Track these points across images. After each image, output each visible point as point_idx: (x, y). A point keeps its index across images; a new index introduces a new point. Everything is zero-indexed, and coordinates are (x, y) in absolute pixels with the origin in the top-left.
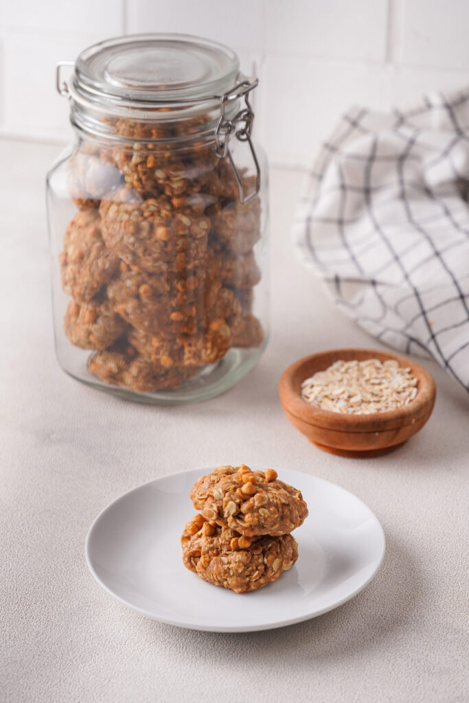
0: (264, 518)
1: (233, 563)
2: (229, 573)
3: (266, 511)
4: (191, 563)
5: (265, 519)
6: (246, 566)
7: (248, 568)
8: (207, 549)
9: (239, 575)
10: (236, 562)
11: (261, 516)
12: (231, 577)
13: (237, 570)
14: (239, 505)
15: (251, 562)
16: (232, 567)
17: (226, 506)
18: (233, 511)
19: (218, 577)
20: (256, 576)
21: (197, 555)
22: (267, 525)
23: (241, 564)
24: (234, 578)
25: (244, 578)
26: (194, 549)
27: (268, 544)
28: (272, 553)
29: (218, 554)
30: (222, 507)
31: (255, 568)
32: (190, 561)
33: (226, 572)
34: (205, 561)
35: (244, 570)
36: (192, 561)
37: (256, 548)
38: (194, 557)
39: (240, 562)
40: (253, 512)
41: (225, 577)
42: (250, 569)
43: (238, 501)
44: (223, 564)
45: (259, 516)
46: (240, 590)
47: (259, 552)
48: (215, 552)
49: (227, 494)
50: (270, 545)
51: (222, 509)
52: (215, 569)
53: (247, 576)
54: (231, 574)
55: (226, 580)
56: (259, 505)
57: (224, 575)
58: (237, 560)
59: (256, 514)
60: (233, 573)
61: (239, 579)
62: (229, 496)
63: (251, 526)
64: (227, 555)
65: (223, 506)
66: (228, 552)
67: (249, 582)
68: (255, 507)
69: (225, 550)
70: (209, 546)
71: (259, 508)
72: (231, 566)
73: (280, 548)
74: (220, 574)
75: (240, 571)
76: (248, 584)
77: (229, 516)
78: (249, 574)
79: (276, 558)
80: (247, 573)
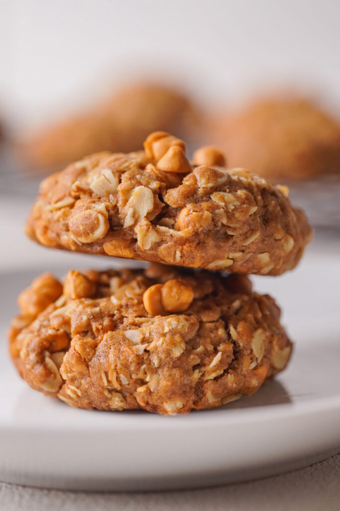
0: (227, 212)
1: (155, 337)
2: (150, 362)
3: (228, 196)
4: (45, 367)
5: (230, 215)
6: (191, 345)
7: (194, 348)
8: (85, 318)
9: (177, 364)
10: (164, 335)
11: (218, 207)
12: (154, 371)
13: (168, 353)
14: (159, 195)
15: (198, 335)
16: (156, 348)
17: (126, 201)
18: (147, 207)
19: (122, 377)
20: (217, 367)
21: (60, 344)
22: (234, 229)
23: (177, 338)
24: (164, 373)
25: (187, 372)
26: (51, 332)
27: (232, 301)
28: (245, 319)
29: (114, 326)
30: (115, 207)
31: (210, 348)
32: (41, 360)
33: (142, 360)
34: (83, 346)
35: (187, 352)
36: (48, 360)
37: (207, 308)
38: (52, 352)
39: (173, 332)
40: (196, 202)
41: (141, 375)
42: (200, 349)
43: (155, 185)
44: (131, 344)
45: (213, 208)
46: (179, 404)
47: (216, 316)
48: (106, 322)
49: (124, 177)
50: (236, 304)
51: (117, 212)
52: (111, 357)
53: (196, 367)
54: (155, 362)
55: (143, 382)
56: (210, 185)
57: (138, 369)
58: (166, 330)
59: (204, 205)
60: (160, 360)
61: (177, 373)
62: (132, 178)
63: (196, 234)
64: (137, 325)
65: (120, 204)
66: (138, 320)
67: (201, 383)
68: (201, 191)
69: (130, 316)
70: (89, 310)
71: (208, 193)
72: (152, 345)
73: (262, 311)
74: (126, 366)
75: (177, 353)
76: (199, 389)
77: (136, 222)
78: (198, 361)
79: (256, 329)
80: (194, 359)
